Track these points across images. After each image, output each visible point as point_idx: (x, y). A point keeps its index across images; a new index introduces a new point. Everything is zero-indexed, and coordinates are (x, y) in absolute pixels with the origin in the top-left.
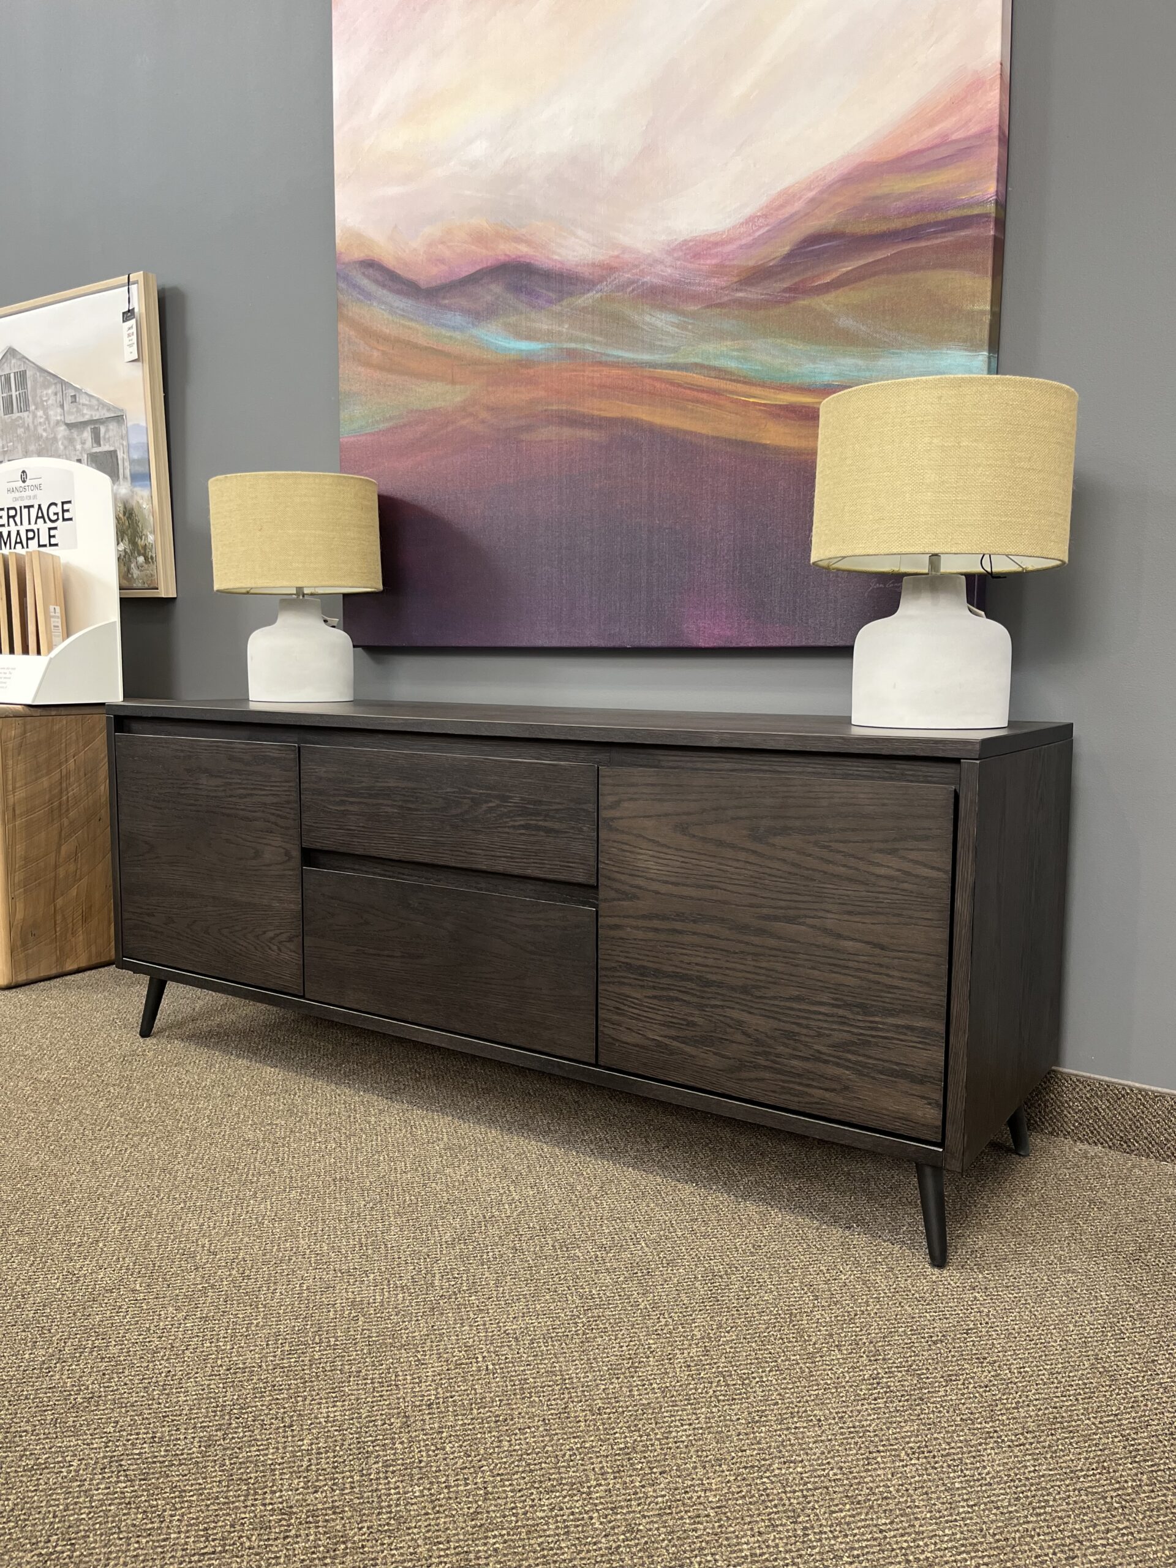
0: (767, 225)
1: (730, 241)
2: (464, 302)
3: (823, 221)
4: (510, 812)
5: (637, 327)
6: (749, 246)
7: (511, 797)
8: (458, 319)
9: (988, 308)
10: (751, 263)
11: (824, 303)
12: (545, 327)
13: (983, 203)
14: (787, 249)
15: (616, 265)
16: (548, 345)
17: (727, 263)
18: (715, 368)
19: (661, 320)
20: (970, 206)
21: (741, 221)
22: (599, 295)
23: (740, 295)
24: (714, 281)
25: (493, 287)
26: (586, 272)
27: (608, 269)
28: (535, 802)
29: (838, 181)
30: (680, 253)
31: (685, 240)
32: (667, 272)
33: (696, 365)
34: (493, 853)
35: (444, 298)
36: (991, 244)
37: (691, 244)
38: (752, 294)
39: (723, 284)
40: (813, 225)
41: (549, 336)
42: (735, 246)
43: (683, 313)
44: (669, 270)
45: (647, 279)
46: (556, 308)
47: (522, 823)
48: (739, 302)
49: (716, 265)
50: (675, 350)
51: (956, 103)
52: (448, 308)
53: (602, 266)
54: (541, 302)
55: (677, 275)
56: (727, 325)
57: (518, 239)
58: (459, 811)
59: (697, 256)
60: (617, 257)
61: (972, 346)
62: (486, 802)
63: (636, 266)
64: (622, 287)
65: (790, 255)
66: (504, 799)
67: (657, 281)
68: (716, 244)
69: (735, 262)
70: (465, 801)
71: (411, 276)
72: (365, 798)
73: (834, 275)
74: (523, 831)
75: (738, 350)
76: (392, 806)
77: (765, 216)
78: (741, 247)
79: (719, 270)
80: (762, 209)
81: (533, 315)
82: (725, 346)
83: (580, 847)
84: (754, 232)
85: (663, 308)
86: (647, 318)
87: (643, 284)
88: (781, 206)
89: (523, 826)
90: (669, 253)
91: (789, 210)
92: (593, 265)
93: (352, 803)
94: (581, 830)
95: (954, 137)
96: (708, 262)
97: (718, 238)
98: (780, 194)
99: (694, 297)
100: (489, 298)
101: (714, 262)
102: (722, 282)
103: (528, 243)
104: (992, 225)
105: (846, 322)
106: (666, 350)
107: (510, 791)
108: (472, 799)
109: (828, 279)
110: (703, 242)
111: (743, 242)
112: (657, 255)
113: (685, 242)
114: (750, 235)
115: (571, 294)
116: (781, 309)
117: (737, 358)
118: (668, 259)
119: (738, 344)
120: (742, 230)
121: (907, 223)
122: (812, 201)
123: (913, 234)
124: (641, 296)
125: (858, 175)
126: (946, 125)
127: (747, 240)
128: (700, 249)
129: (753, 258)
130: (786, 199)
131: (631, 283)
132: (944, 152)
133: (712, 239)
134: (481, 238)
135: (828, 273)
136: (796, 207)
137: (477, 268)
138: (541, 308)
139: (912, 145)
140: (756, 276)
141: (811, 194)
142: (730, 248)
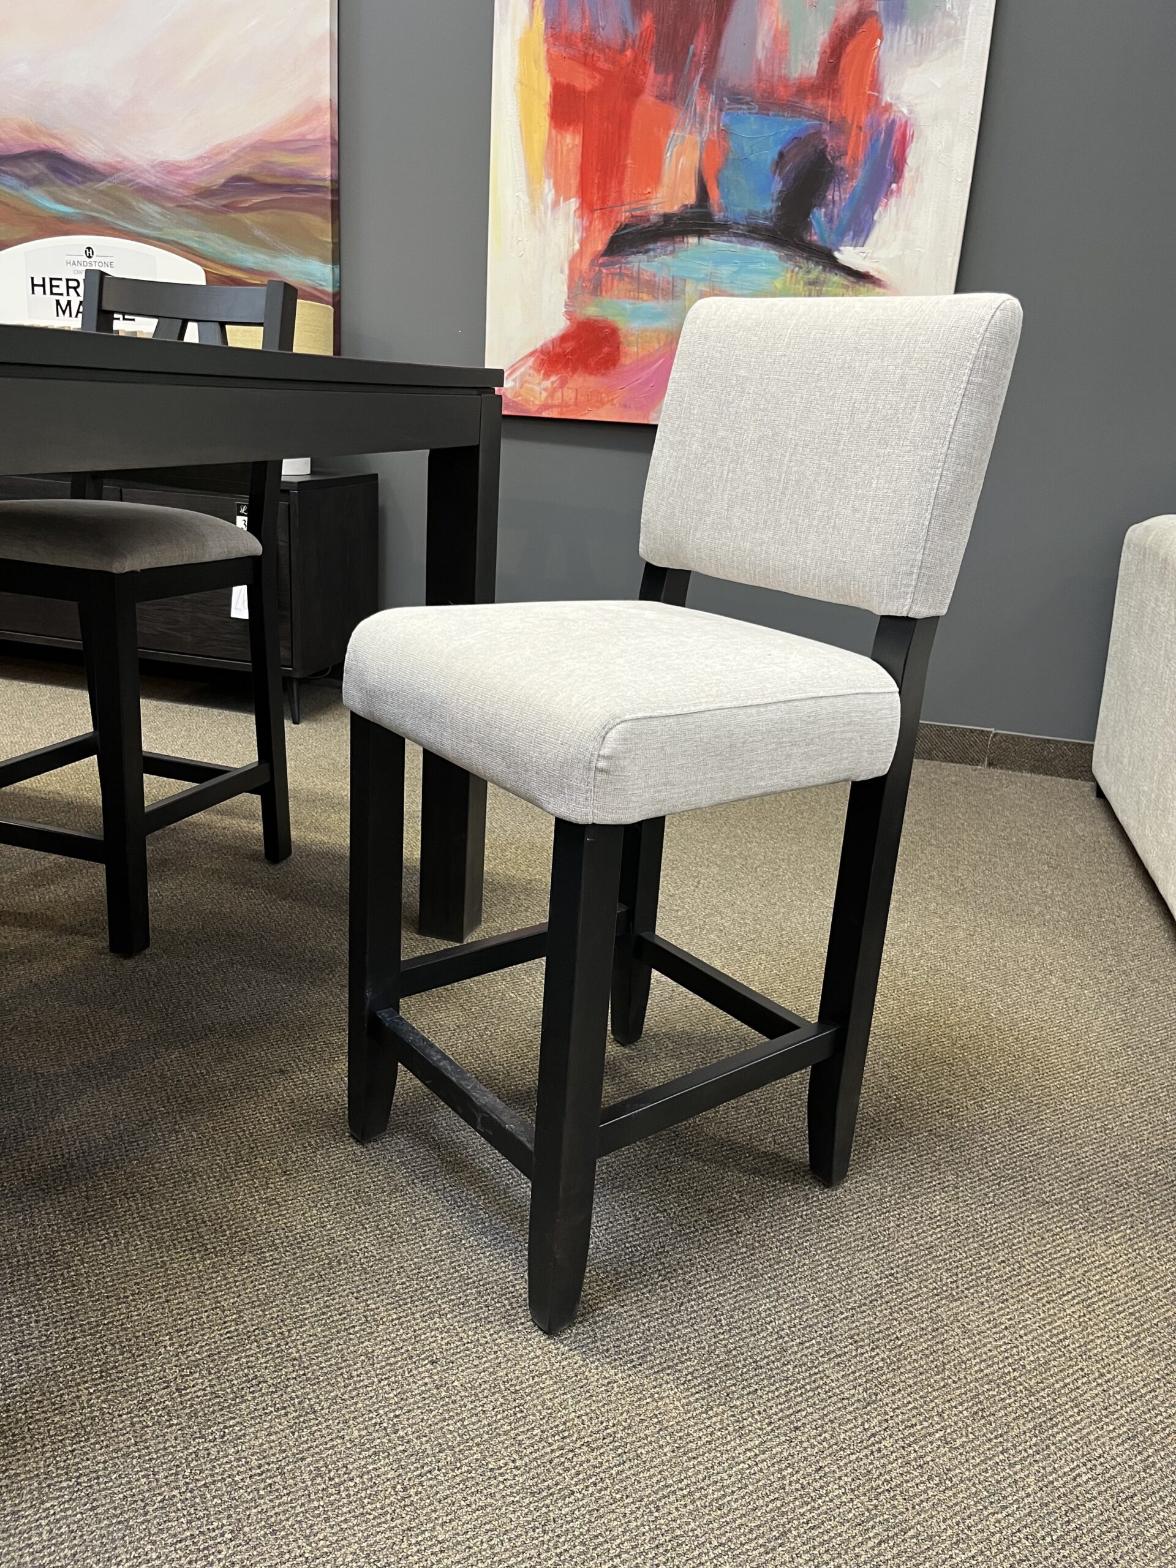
0: (210, 164)
1: (189, 168)
2: (17, 171)
3: (243, 169)
5: (134, 210)
6: (201, 174)
8: (14, 182)
9: (330, 240)
10: (203, 185)
11: (248, 218)
12: (76, 199)
13: (325, 180)
14: (222, 181)
15: (119, 166)
16: (77, 211)
17: (188, 181)
18: (185, 246)
19: (150, 209)
20: (318, 180)
21: (195, 157)
22: (110, 184)
23: (197, 203)
24: (181, 190)
25: (37, 164)
26: (101, 168)
27: (115, 170)
29: (248, 147)
30: (160, 169)
31: (162, 161)
32: (151, 179)
33: (174, 241)
35: (3, 165)
36: (329, 204)
37: (166, 164)
38: (205, 204)
39: (187, 194)
40: (237, 170)
42: (192, 172)
43: (163, 207)
44: (153, 179)
45: (140, 180)
46: (81, 187)
48: (197, 208)
49: (182, 182)
50: (160, 229)
51: (308, 118)
52: (6, 173)
53: (111, 166)
54: (71, 181)
55: (158, 182)
56: (191, 220)
57: (54, 137)
59: (170, 172)
60: (120, 162)
61: (325, 261)
63: (132, 171)
64: (124, 183)
65: (224, 185)
67: (145, 183)
68: (181, 168)
69: (193, 182)
73: (249, 203)
75: (198, 237)
77: (209, 158)
78: (196, 173)
79: (183, 184)
80: (207, 153)
81: (66, 188)
82: (190, 233)
84: (203, 165)
85: (151, 201)
86: (141, 206)
87: (138, 183)
88: (217, 154)
90: (153, 167)
91: (223, 157)
92: (105, 164)
95: (308, 137)
96: (177, 178)
97: (182, 165)
98: (218, 146)
99: (170, 199)
100: (36, 172)
101: (180, 178)
102: (186, 192)
103: (59, 139)
104: (330, 194)
105: (258, 233)
106: (155, 228)
109: (247, 205)
110: (173, 165)
111: (197, 170)
112: (146, 167)
113: (162, 163)
114: (201, 167)
115: (91, 180)
116: (221, 217)
117: (198, 242)
118: (152, 171)
119: (198, 233)
120: (196, 163)
121: (287, 181)
122: (235, 155)
123: (290, 188)
124: (137, 190)
125: (259, 147)
126: (304, 129)
127: (199, 170)
128: (171, 169)
129: (203, 182)
130: (220, 150)
131: (130, 181)
132: (303, 145)
133: (178, 164)
134: (27, 130)
135: (246, 201)
136: (226, 156)
137: (26, 150)
138: (72, 185)
139: (287, 136)
140: (206, 193)
141: (234, 151)
142: (189, 172)
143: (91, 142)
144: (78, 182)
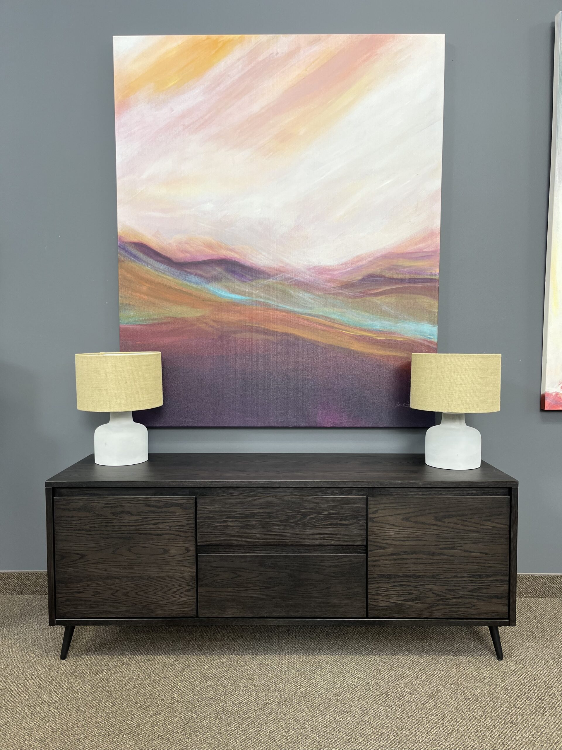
0: (352, 267)
1: (336, 270)
2: (200, 272)
3: (375, 270)
4: (322, 519)
6: (345, 273)
7: (323, 512)
8: (197, 279)
9: (437, 311)
10: (346, 280)
11: (377, 300)
12: (247, 290)
13: (435, 275)
14: (360, 277)
15: (282, 269)
16: (247, 298)
17: (335, 278)
18: (328, 318)
20: (431, 275)
21: (341, 263)
22: (275, 281)
23: (340, 291)
24: (329, 284)
25: (217, 268)
26: (267, 270)
27: (279, 271)
28: (336, 514)
29: (381, 257)
30: (313, 271)
31: (316, 266)
32: (307, 277)
33: (322, 315)
34: (313, 537)
35: (187, 268)
37: (318, 268)
38: (346, 292)
39: (333, 286)
40: (370, 271)
41: (250, 294)
42: (338, 272)
43: (316, 295)
44: (310, 277)
45: (298, 278)
46: (252, 283)
47: (329, 523)
48: (340, 294)
49: (330, 279)
50: (311, 308)
51: (424, 239)
52: (190, 273)
53: (276, 270)
54: (244, 279)
55: (312, 279)
56: (335, 302)
57: (232, 250)
58: (294, 520)
59: (321, 273)
60: (283, 267)
61: (432, 324)
62: (309, 515)
63: (292, 272)
64: (284, 280)
65: (362, 280)
66: (320, 513)
67: (301, 279)
68: (330, 270)
69: (338, 278)
70: (299, 515)
71: (168, 255)
72: (239, 518)
73: (380, 290)
74: (329, 526)
76: (255, 521)
77: (351, 264)
78: (340, 273)
79: (332, 280)
80: (350, 261)
82: (334, 310)
83: (359, 530)
84: (346, 268)
85: (306, 291)
86: (298, 294)
87: (296, 280)
88: (357, 261)
89: (330, 524)
90: (309, 269)
91: (360, 264)
92: (271, 268)
93: (230, 522)
94: (359, 524)
95: (424, 250)
96: (326, 276)
97: (331, 268)
98: (358, 256)
99: (320, 289)
100: (215, 273)
101: (329, 277)
102: (332, 285)
104: (438, 283)
105: (385, 308)
106: (308, 308)
107: (323, 510)
108: (302, 515)
109: (377, 291)
110: (324, 268)
111: (342, 271)
112: (302, 269)
113: (315, 267)
114: (345, 269)
115: (260, 278)
116: (359, 300)
117: (340, 315)
118: (308, 272)
119: (340, 310)
120: (341, 267)
121: (408, 277)
122: (371, 261)
123: (410, 281)
124: (295, 285)
125: (389, 256)
126: (421, 245)
127: (344, 271)
128: (321, 271)
129: (346, 279)
130: (360, 258)
131: (289, 278)
132: (420, 255)
133: (328, 268)
134: (210, 246)
135: (378, 289)
136: (364, 262)
137: (209, 258)
138: (243, 282)
139: (408, 250)
140: (348, 285)
141: (370, 259)
142: (335, 273)
143: (261, 254)
144: (249, 279)
